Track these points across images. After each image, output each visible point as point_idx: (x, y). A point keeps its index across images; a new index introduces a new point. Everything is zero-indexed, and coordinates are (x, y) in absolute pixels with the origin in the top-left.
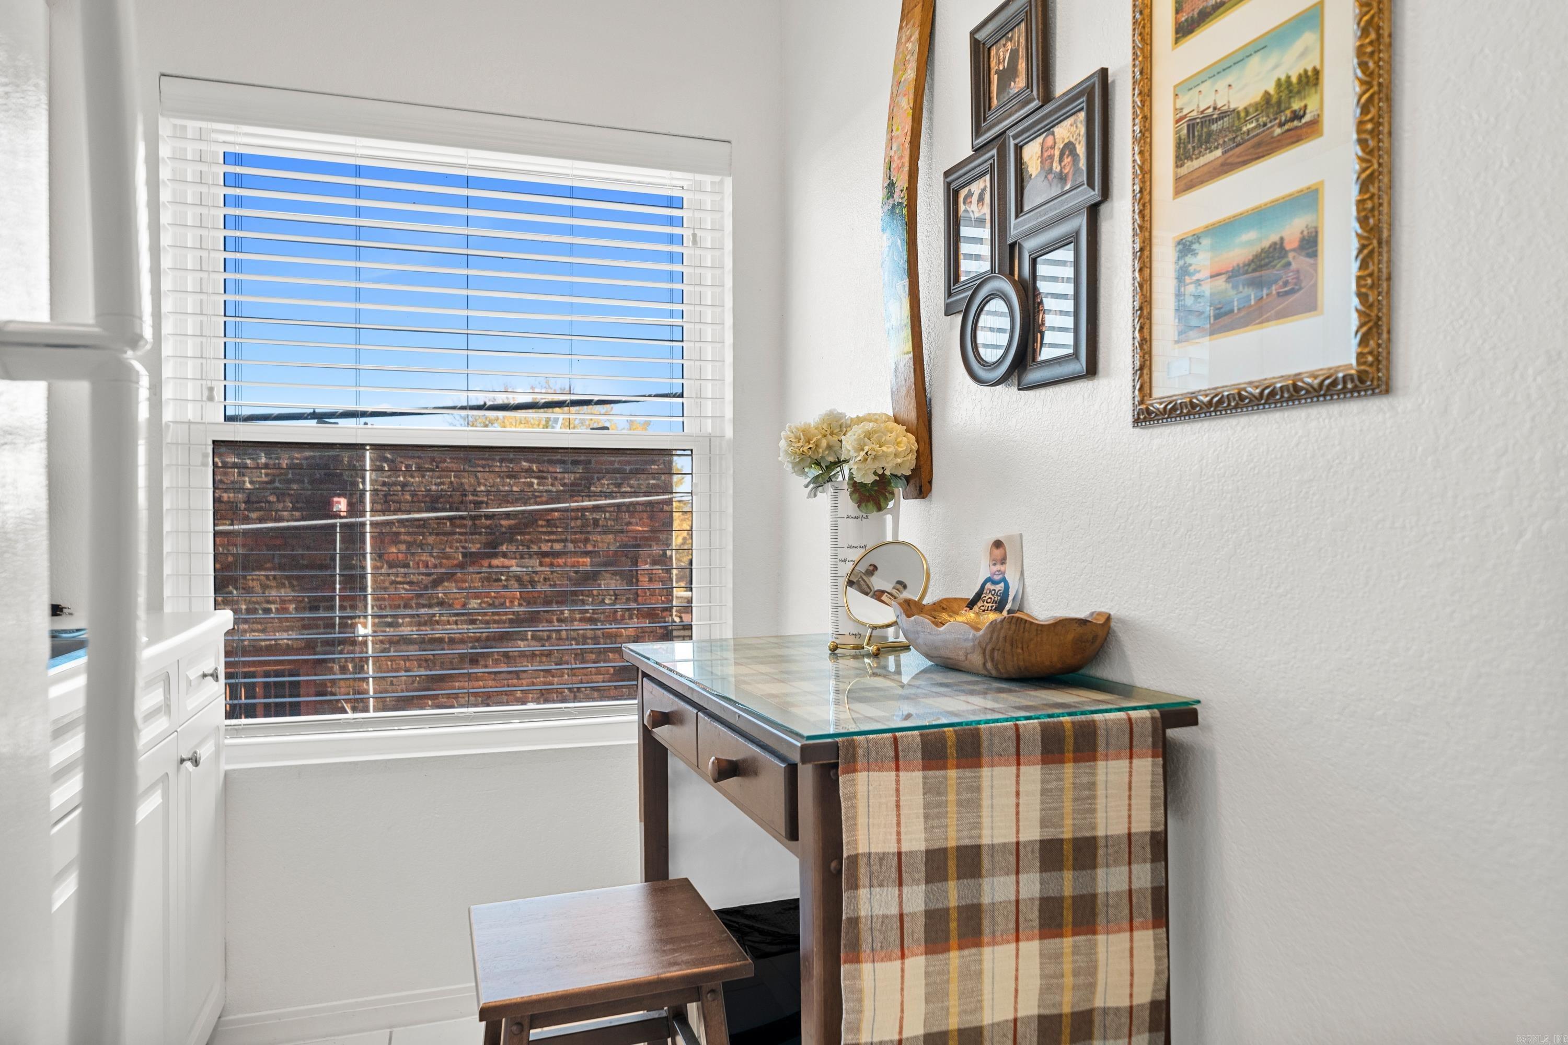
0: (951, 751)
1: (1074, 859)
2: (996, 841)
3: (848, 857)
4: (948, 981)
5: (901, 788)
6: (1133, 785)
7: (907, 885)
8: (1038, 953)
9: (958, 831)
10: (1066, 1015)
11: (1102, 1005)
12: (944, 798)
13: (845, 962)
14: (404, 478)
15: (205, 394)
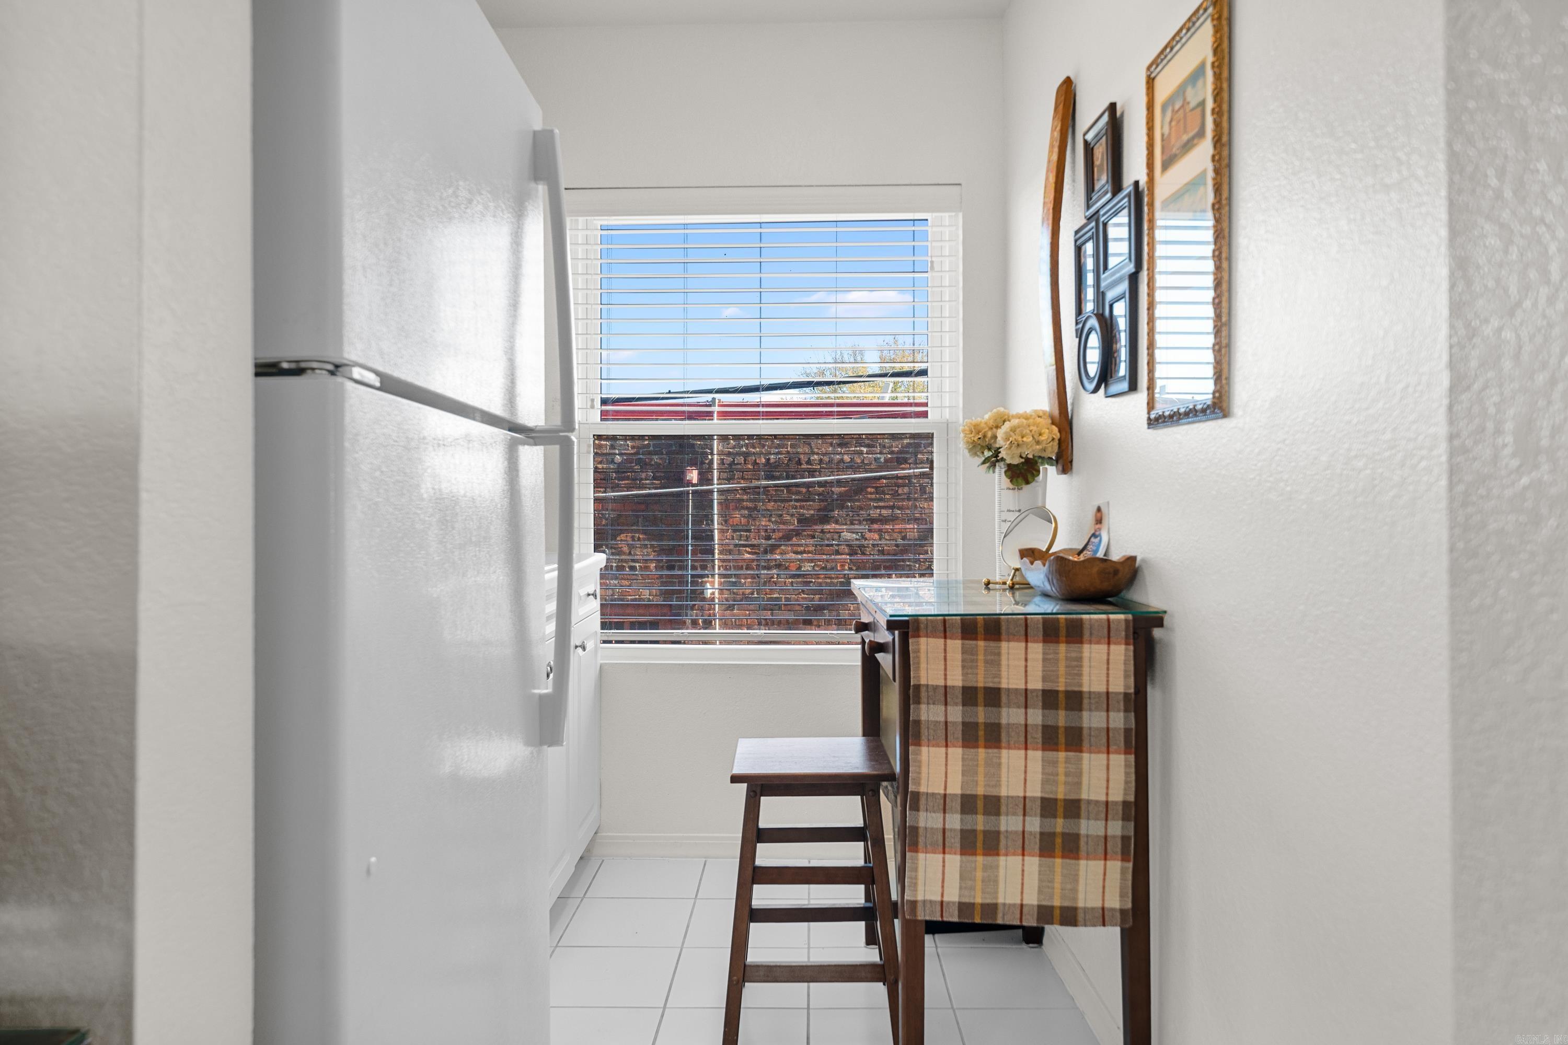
0: (981, 630)
1: (1066, 704)
2: (1011, 686)
3: (914, 685)
4: (977, 765)
5: (948, 649)
6: (1111, 661)
7: (951, 705)
8: (1041, 759)
9: (984, 678)
10: (1060, 800)
11: (1087, 798)
12: (975, 657)
13: (912, 745)
14: (747, 449)
15: (589, 404)
